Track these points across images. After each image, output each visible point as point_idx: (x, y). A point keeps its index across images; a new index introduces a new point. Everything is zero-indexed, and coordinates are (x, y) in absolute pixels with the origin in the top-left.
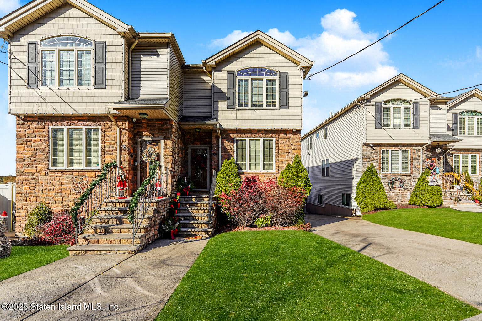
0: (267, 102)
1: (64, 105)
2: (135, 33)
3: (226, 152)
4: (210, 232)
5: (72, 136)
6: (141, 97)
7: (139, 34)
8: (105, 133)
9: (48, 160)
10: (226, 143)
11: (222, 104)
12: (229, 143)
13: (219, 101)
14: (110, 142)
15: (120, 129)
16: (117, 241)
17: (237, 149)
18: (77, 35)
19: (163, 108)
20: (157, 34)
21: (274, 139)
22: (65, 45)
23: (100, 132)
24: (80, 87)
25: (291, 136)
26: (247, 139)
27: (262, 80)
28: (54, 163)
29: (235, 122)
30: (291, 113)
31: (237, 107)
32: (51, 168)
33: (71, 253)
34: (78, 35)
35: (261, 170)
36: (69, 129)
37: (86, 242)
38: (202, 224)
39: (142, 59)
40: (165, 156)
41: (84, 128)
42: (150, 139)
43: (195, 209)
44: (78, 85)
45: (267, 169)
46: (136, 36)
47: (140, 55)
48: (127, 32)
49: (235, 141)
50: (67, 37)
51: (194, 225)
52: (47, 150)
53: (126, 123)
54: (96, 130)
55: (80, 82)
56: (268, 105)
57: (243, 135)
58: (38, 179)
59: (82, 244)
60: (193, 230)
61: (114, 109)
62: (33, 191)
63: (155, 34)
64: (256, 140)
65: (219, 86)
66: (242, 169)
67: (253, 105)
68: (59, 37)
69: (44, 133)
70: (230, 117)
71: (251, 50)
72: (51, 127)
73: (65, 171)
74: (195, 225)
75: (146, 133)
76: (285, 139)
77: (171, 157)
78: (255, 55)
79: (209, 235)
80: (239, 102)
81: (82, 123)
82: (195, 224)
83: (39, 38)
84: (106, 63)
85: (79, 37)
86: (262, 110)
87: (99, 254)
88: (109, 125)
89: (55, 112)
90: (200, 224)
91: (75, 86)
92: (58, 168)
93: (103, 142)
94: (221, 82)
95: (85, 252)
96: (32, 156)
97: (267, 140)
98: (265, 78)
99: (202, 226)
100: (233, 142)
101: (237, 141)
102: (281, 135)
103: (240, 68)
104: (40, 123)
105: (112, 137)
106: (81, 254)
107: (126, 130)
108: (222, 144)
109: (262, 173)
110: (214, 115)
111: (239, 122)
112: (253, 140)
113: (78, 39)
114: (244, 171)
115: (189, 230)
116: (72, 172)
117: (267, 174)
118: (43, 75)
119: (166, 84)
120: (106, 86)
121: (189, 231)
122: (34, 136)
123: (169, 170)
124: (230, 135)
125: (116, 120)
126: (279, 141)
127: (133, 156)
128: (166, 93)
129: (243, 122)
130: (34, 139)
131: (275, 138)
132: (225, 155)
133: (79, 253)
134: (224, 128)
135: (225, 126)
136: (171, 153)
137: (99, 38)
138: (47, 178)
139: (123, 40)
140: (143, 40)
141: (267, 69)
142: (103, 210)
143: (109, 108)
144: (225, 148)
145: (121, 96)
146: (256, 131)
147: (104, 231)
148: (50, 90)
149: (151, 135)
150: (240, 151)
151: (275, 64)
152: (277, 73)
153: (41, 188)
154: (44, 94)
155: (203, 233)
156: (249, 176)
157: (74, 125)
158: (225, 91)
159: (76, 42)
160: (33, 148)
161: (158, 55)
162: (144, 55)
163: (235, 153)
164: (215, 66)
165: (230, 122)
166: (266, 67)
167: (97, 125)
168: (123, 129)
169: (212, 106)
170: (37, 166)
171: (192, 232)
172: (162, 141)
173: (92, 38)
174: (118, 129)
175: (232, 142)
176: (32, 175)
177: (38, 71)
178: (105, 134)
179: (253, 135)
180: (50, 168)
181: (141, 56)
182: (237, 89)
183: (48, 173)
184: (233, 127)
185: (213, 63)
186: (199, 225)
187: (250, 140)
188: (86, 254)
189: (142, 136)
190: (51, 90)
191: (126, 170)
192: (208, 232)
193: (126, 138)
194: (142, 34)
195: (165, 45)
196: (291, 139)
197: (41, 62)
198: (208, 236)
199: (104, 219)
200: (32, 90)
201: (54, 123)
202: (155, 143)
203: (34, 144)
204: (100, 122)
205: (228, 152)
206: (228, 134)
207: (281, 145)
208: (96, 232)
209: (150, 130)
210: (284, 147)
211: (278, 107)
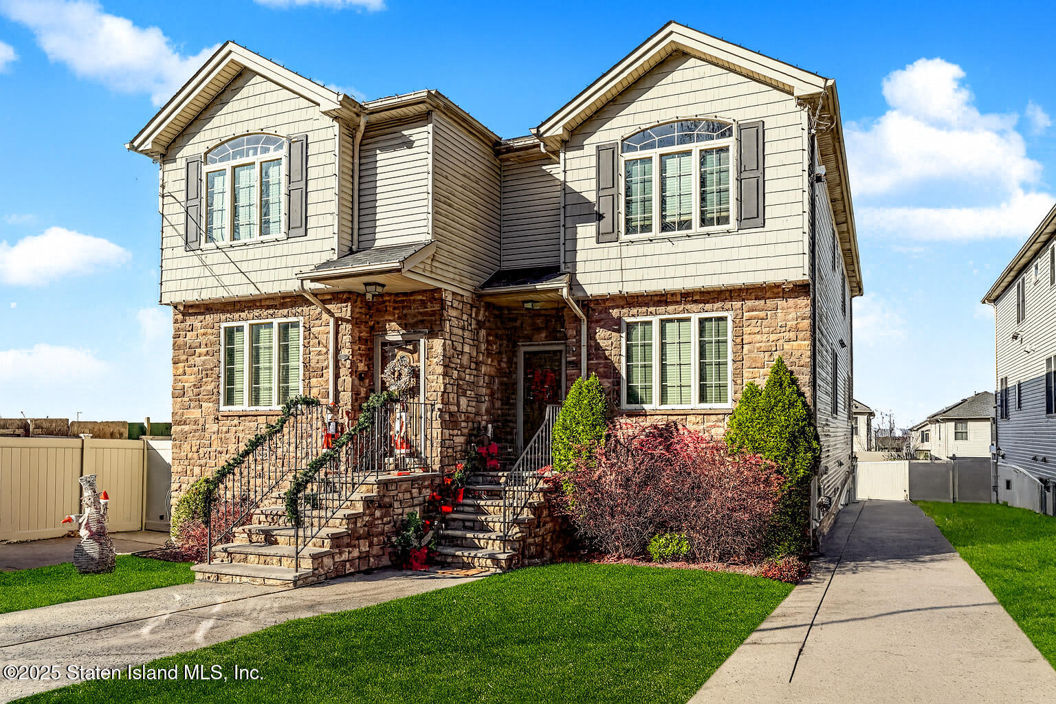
0: (702, 213)
1: (240, 278)
2: (358, 106)
3: (601, 358)
4: (504, 561)
5: (258, 341)
6: (378, 244)
7: (366, 106)
8: (310, 330)
9: (218, 392)
10: (601, 333)
11: (586, 232)
12: (610, 332)
13: (577, 225)
14: (320, 349)
15: (337, 320)
16: (275, 560)
17: (629, 348)
18: (260, 131)
19: (399, 270)
20: (400, 100)
21: (730, 316)
22: (241, 154)
23: (302, 329)
24: (264, 238)
25: (781, 303)
26: (656, 321)
27: (688, 153)
28: (230, 400)
29: (616, 276)
30: (771, 238)
31: (624, 237)
32: (224, 409)
33: (199, 576)
34: (262, 130)
35: (694, 403)
36: (251, 325)
37: (228, 557)
38: (494, 540)
39: (379, 157)
40: (429, 377)
41: (276, 322)
42: (400, 338)
43: (494, 504)
44: (261, 235)
45: (711, 402)
46: (361, 110)
47: (376, 149)
48: (339, 109)
49: (624, 327)
50: (245, 137)
51: (476, 541)
52: (217, 372)
53: (347, 306)
54: (296, 325)
55: (264, 227)
56: (703, 222)
57: (644, 309)
58: (204, 430)
59: (222, 561)
60: (466, 554)
61: (313, 280)
62: (196, 455)
63: (397, 100)
64: (680, 320)
65: (576, 187)
66: (643, 402)
67: (665, 227)
68: (233, 141)
69: (211, 337)
70: (605, 265)
71: (660, 76)
72: (224, 325)
73: (244, 413)
74: (479, 542)
75: (393, 324)
76: (762, 314)
77: (441, 377)
78: (670, 90)
79: (501, 568)
80: (628, 221)
81: (271, 311)
82: (479, 539)
83: (202, 149)
84: (307, 181)
85: (263, 133)
86: (689, 236)
87: (238, 582)
88: (318, 312)
89: (226, 295)
90: (490, 542)
91: (257, 237)
92: (236, 408)
93: (308, 351)
94: (583, 174)
95: (218, 576)
96: (195, 385)
97: (710, 319)
98: (696, 147)
99: (495, 546)
100: (619, 331)
101: (630, 327)
102: (749, 303)
103: (628, 132)
104: (207, 317)
105: (323, 338)
106: (211, 580)
107: (347, 321)
108: (591, 336)
109: (694, 412)
110: (564, 262)
111: (628, 275)
112: (671, 321)
113: (262, 138)
114: (646, 406)
115: (457, 553)
116: (256, 416)
117: (710, 414)
118: (209, 222)
119: (425, 209)
120: (306, 230)
121: (458, 556)
122: (198, 344)
123: (436, 410)
124: (610, 311)
125: (324, 302)
126: (744, 319)
127: (366, 379)
128: (425, 230)
129: (639, 274)
130: (198, 350)
131: (731, 312)
132: (599, 364)
133: (209, 577)
134: (589, 294)
135: (592, 290)
136: (440, 369)
137: (296, 130)
138: (216, 429)
139: (336, 124)
140: (377, 116)
141: (703, 120)
142: (278, 496)
143: (302, 280)
144: (598, 347)
145: (332, 249)
146: (679, 297)
147: (263, 539)
148: (218, 251)
149: (400, 328)
150: (637, 352)
151: (725, 105)
152: (730, 130)
153: (209, 449)
154: (211, 259)
155: (489, 562)
156: (661, 422)
157: (259, 317)
158: (592, 197)
159: (260, 145)
160: (196, 369)
161: (410, 144)
162: (383, 149)
163: (623, 360)
164: (566, 137)
165: (605, 277)
166: (699, 117)
167: (297, 314)
168: (342, 319)
169: (562, 241)
170: (204, 405)
171: (465, 559)
172: (422, 341)
173: (283, 131)
174: (332, 321)
175: (614, 331)
176: (196, 422)
177: (201, 215)
178: (310, 333)
179: (670, 308)
180: (222, 408)
181: (378, 152)
182: (622, 191)
183: (217, 419)
184: (614, 290)
185: (558, 131)
186: (487, 543)
187: (663, 322)
188: (219, 581)
189: (385, 332)
190: (220, 251)
191: (346, 412)
192: (498, 560)
193: (346, 339)
194: (371, 106)
195: (422, 119)
196: (779, 311)
197: (205, 197)
198: (499, 571)
199: (271, 514)
200: (192, 253)
201: (228, 315)
202: (410, 347)
203: (198, 361)
204: (301, 308)
205: (606, 358)
206: (606, 310)
207: (749, 332)
208: (250, 541)
209: (399, 318)
210: (758, 337)
211: (733, 224)
